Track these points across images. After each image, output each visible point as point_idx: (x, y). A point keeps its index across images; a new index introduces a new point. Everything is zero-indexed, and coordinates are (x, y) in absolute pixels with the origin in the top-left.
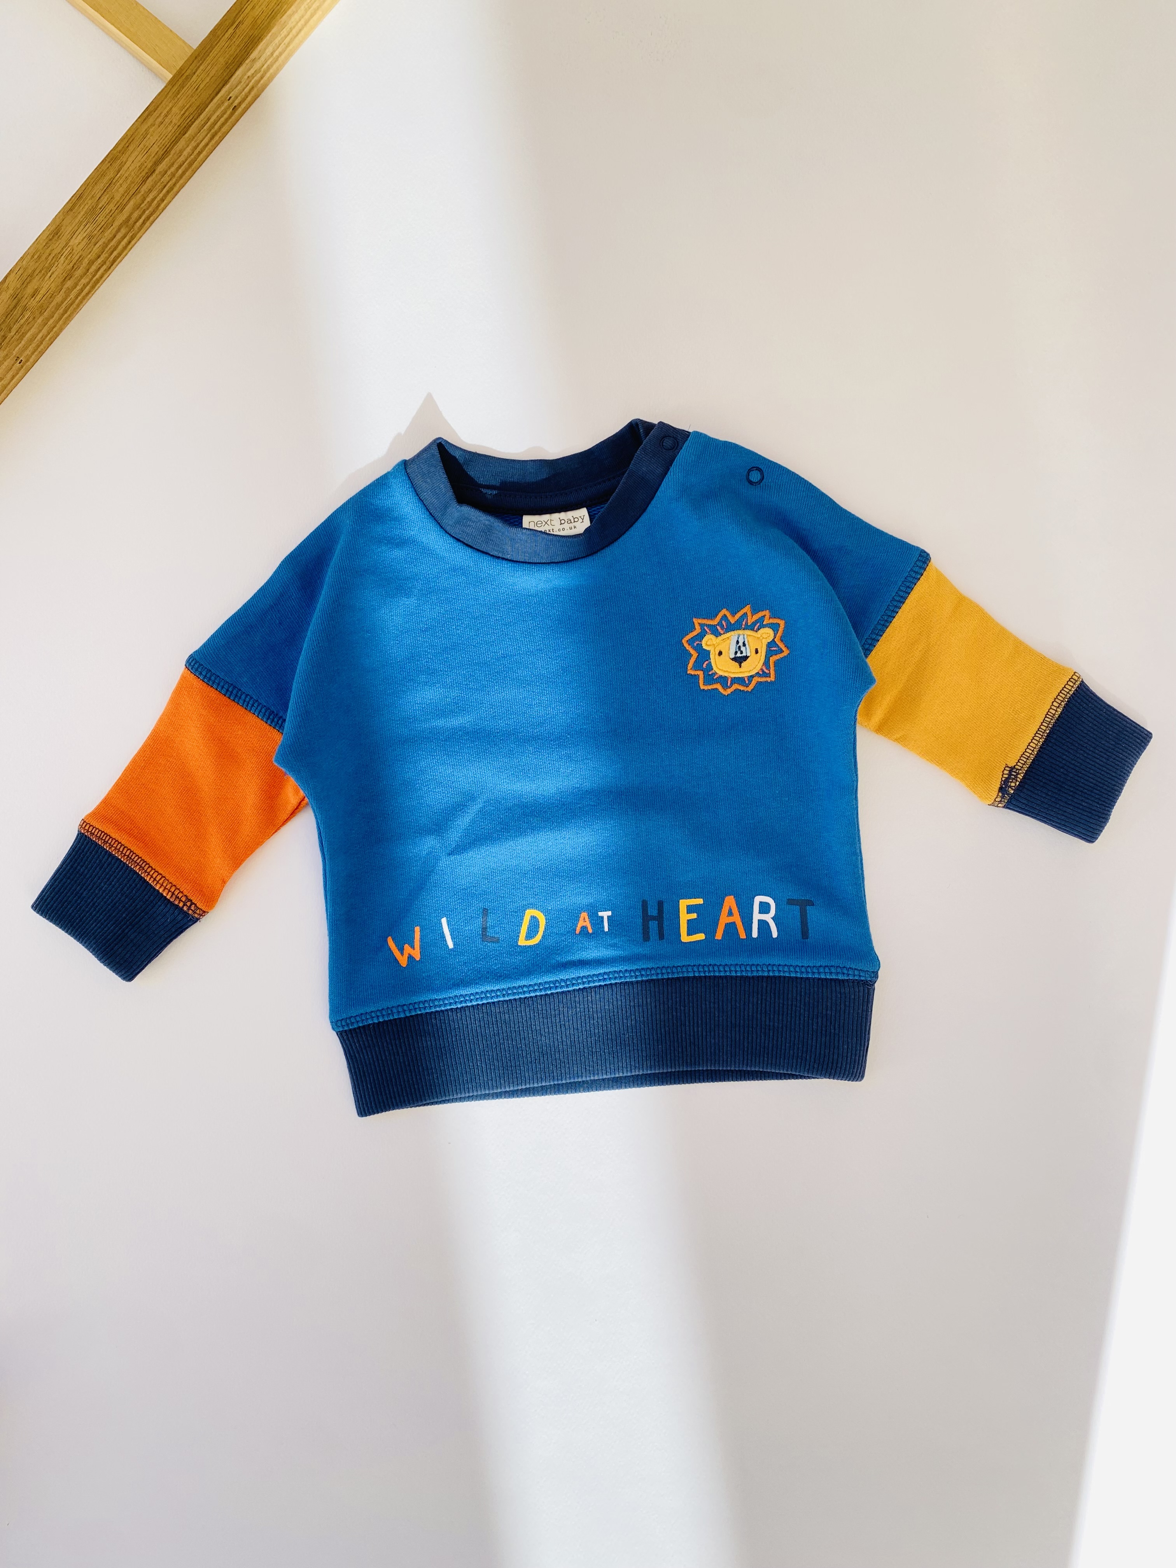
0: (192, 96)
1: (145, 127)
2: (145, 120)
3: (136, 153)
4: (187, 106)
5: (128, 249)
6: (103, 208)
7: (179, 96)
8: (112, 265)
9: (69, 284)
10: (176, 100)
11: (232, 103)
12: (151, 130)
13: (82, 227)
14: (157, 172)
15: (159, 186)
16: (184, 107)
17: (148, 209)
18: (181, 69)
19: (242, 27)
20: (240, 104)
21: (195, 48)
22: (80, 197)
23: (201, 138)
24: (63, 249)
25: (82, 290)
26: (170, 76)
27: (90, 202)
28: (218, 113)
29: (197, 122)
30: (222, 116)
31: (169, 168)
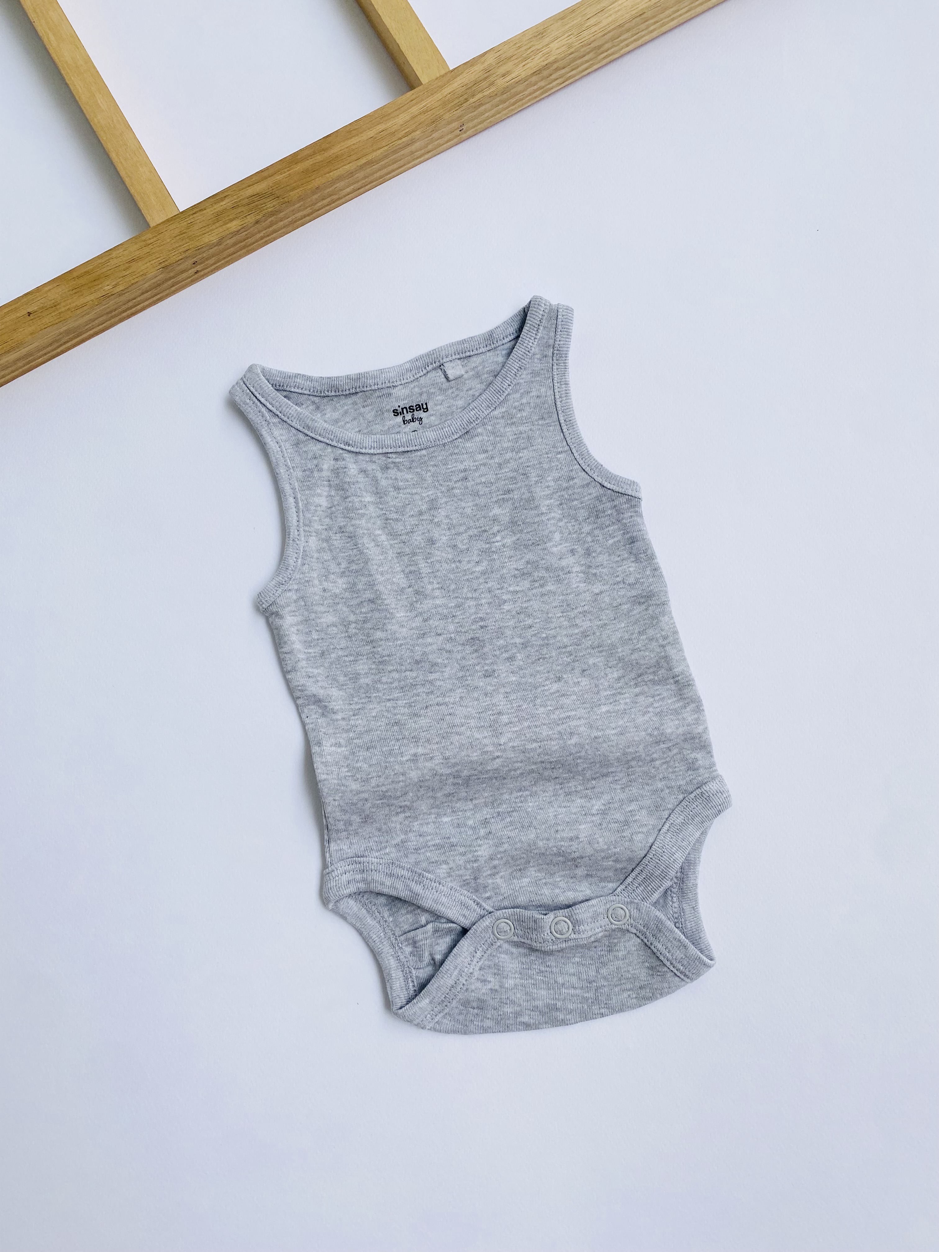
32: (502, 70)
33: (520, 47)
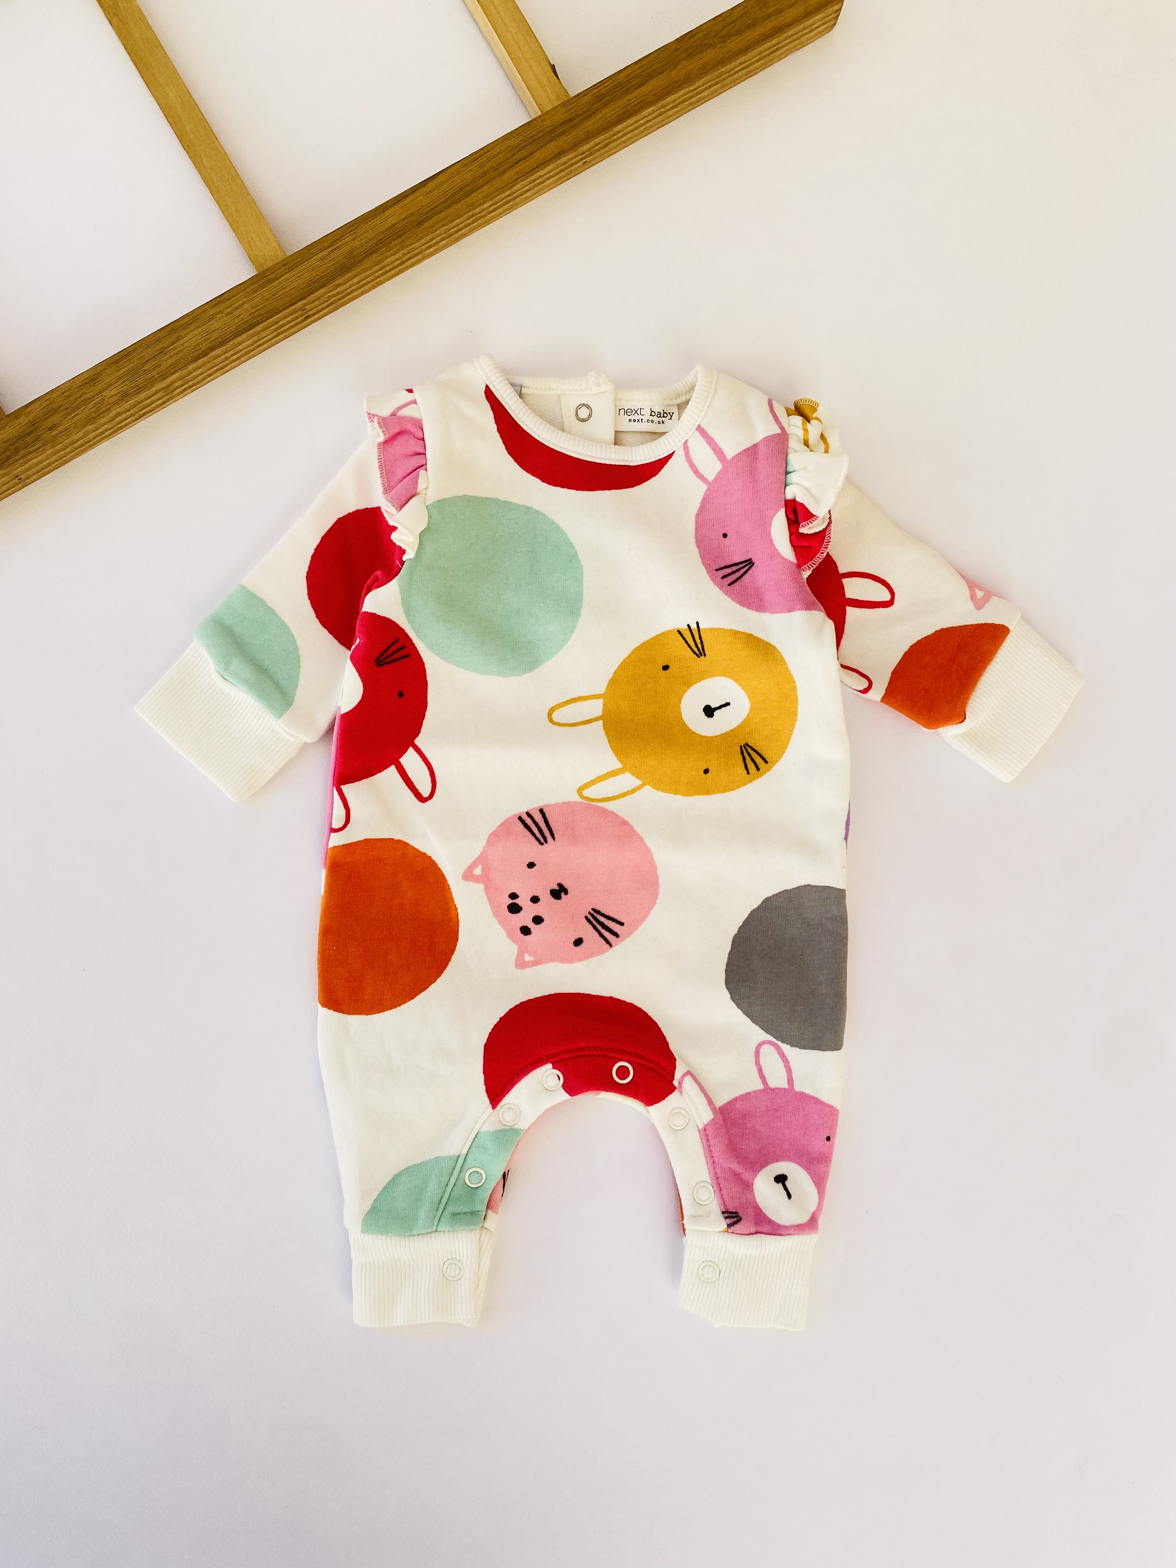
32: (49, 422)
33: (70, 396)
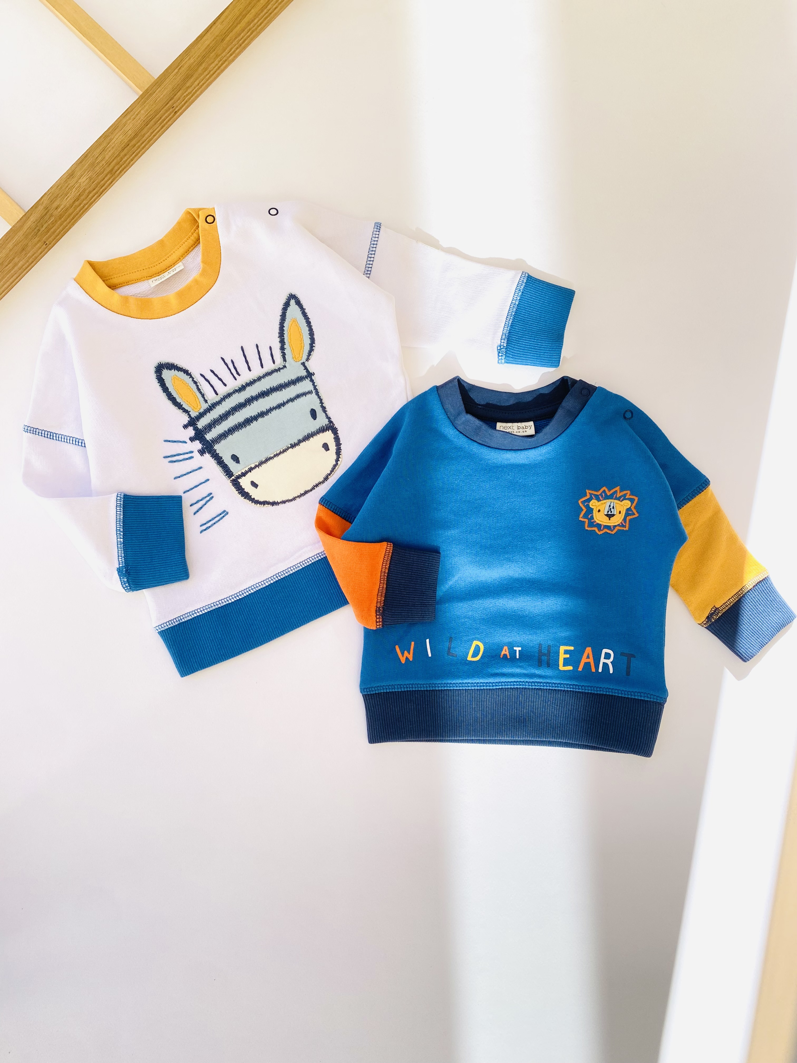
0: (152, 105)
1: (124, 120)
2: (125, 116)
3: (119, 134)
4: (150, 110)
5: (110, 186)
6: (98, 163)
7: (145, 104)
8: (101, 194)
9: (77, 203)
10: (143, 106)
11: (174, 110)
12: (128, 122)
13: (87, 172)
14: (130, 145)
15: (130, 153)
16: (147, 110)
17: (123, 165)
18: (147, 89)
19: (183, 69)
20: (179, 110)
21: (156, 78)
22: (86, 157)
23: (156, 128)
24: (75, 184)
25: (83, 207)
26: (141, 93)
27: (92, 159)
28: (166, 115)
29: (154, 119)
30: (168, 116)
31: (137, 143)
